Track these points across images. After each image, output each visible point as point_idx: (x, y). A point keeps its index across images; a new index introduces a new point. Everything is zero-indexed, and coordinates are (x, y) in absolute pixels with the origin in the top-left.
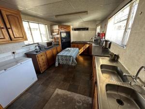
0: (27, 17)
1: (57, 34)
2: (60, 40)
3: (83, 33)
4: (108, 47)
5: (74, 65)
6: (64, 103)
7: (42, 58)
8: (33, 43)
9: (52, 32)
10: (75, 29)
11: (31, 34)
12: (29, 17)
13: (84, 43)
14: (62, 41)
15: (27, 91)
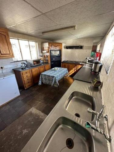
0: (16, 34)
1: (47, 52)
2: (49, 59)
3: (77, 52)
4: (97, 71)
5: (56, 86)
6: (32, 123)
7: (26, 76)
8: (21, 60)
9: (42, 49)
10: (67, 48)
11: (21, 52)
12: (18, 35)
13: (76, 64)
14: (51, 59)
15: (8, 103)
